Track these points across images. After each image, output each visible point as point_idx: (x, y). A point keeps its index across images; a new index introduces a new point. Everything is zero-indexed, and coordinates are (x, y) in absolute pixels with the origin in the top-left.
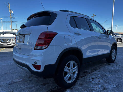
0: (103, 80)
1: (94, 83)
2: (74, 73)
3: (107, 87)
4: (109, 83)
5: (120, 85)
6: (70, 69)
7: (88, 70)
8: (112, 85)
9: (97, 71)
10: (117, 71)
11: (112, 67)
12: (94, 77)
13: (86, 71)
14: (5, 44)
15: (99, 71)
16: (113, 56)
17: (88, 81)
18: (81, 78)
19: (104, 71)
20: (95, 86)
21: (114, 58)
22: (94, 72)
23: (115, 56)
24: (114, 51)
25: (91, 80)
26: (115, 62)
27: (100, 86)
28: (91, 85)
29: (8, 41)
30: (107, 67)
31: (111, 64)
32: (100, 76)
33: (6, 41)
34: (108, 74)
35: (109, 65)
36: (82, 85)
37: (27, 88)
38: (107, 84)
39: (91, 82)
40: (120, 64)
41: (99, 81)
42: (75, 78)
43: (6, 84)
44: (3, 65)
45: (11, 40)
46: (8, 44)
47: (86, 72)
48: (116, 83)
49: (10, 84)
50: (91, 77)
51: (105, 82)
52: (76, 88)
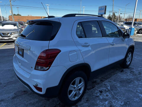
0: (112, 94)
1: (101, 98)
2: (80, 89)
3: (115, 104)
4: (117, 99)
5: (129, 102)
6: (75, 86)
7: (97, 79)
8: (120, 102)
9: (107, 80)
10: (129, 82)
11: (125, 75)
12: (103, 89)
13: (95, 80)
14: (6, 38)
15: (109, 81)
16: (128, 61)
17: (95, 95)
18: (88, 91)
19: (114, 81)
20: (102, 103)
21: (129, 62)
22: (104, 83)
23: (130, 61)
24: (130, 54)
25: (98, 94)
26: (130, 66)
27: (107, 103)
28: (98, 101)
29: (9, 35)
30: (120, 75)
31: (124, 70)
32: (109, 88)
33: (6, 35)
34: (119, 85)
35: (122, 71)
36: (88, 101)
37: (30, 103)
38: (114, 101)
39: (98, 96)
40: (134, 71)
41: (107, 96)
42: (81, 94)
43: (9, 97)
44: (5, 69)
45: (12, 34)
46: (9, 38)
47: (95, 82)
48: (125, 100)
49: (13, 98)
50: (99, 90)
51: (113, 97)
52: (81, 104)
